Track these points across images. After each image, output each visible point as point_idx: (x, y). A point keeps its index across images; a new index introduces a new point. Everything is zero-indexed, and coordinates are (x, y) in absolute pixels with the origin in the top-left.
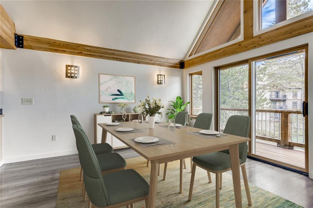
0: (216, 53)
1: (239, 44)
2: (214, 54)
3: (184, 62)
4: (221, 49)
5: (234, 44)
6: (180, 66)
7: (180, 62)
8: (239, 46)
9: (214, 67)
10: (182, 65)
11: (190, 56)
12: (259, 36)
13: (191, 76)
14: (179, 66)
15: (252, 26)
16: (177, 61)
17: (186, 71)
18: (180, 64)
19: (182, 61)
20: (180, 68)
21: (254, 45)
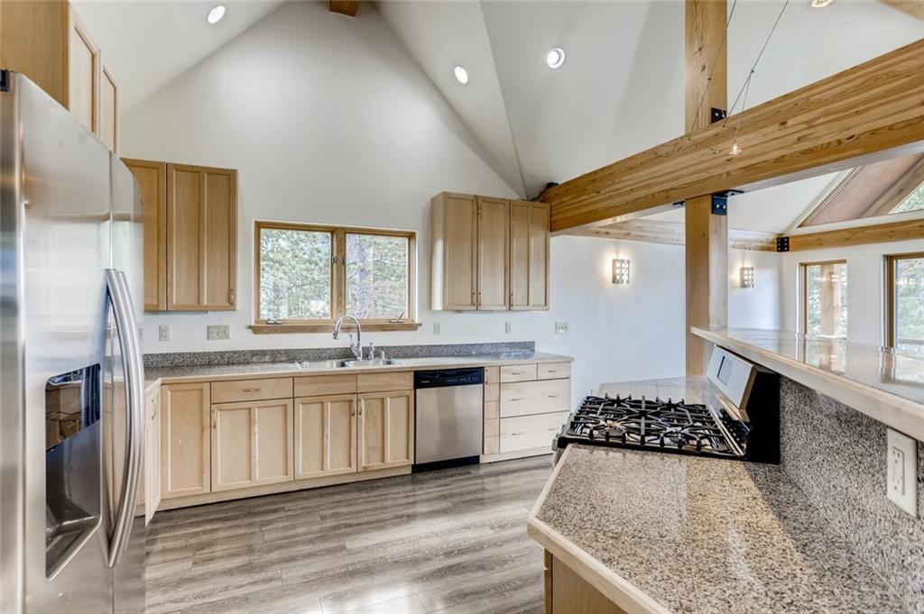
0: (895, 228)
2: (887, 230)
3: (788, 238)
4: (911, 220)
6: (778, 247)
7: (778, 239)
9: (884, 255)
10: (782, 244)
11: (800, 226)
13: (803, 267)
14: (776, 245)
16: (772, 237)
17: (792, 258)
18: (778, 242)
19: (781, 234)
20: (778, 251)
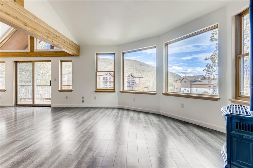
1: (27, 53)
2: (13, 54)
4: (18, 52)
5: (25, 52)
8: (27, 54)
9: (14, 61)
12: (36, 52)
15: (34, 47)
21: (34, 56)
